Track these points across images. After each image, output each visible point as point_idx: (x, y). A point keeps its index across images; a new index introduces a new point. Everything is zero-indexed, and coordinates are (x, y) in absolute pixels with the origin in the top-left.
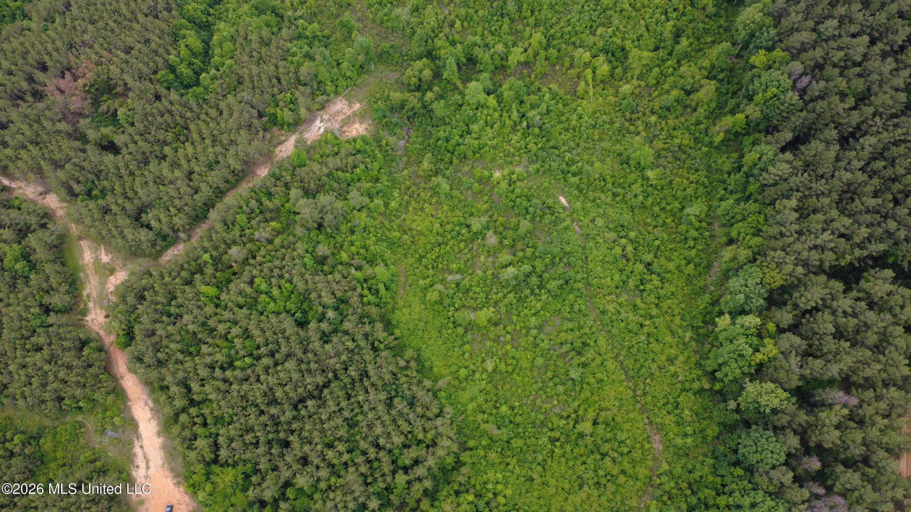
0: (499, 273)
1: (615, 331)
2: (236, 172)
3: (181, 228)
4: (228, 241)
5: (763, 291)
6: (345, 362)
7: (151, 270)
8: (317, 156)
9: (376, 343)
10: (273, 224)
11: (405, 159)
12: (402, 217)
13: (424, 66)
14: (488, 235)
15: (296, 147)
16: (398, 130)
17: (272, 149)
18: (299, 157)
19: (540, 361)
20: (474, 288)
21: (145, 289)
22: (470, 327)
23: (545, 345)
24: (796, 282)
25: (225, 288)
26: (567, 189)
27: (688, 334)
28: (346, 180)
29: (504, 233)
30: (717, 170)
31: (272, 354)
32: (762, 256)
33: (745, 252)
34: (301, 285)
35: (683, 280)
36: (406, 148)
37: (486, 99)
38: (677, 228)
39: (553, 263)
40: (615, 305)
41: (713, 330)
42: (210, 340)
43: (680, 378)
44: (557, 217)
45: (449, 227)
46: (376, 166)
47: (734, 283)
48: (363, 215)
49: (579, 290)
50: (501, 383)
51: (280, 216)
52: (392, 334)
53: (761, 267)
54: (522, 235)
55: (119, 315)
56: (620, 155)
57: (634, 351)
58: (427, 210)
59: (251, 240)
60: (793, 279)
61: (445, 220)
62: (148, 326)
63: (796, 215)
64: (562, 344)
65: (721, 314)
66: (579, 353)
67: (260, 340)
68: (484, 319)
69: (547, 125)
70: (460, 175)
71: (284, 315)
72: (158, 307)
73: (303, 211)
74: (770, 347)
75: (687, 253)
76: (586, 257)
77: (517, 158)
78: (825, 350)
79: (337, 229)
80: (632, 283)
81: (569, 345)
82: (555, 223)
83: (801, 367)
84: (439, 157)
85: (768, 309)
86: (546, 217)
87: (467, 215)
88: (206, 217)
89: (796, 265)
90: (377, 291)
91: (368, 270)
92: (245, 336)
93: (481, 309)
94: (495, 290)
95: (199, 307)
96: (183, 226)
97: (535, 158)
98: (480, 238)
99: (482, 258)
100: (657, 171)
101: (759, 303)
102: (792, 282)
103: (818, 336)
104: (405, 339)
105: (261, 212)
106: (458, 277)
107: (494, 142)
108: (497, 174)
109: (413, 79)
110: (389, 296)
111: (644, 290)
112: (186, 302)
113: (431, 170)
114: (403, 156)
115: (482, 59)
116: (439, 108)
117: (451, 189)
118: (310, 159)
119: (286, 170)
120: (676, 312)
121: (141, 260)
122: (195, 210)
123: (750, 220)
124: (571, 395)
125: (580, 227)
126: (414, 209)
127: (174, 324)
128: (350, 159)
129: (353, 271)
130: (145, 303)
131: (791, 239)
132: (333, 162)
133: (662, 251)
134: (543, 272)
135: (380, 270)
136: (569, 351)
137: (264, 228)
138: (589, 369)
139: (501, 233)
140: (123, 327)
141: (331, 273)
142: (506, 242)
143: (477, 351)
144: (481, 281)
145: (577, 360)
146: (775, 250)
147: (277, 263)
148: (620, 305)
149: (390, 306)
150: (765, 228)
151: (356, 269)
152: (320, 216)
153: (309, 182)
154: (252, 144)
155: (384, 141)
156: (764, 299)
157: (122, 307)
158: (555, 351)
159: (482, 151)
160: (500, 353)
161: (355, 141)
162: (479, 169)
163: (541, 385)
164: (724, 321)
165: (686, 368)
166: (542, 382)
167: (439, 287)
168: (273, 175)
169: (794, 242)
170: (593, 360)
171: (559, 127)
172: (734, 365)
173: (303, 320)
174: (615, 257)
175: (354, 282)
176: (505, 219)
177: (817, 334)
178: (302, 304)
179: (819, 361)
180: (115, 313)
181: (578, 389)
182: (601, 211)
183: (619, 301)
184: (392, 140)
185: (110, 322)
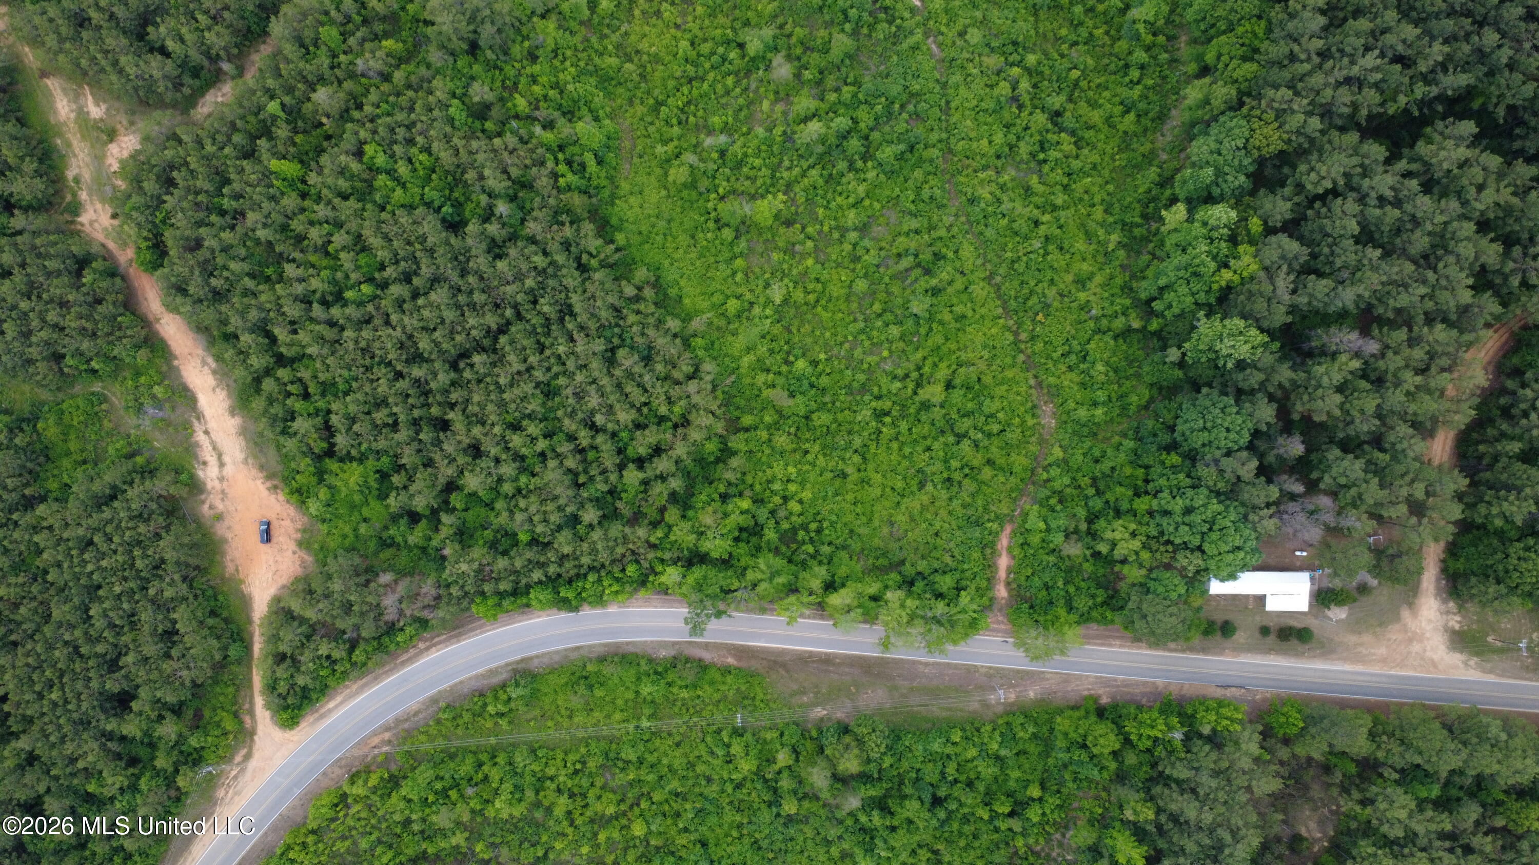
0: (794, 133)
1: (990, 233)
3: (222, 53)
4: (310, 77)
5: (1246, 162)
6: (532, 290)
7: (178, 132)
9: (585, 257)
10: (388, 43)
12: (623, 29)
14: (775, 63)
19: (861, 285)
20: (751, 160)
21: (172, 167)
22: (744, 227)
23: (870, 258)
24: (1306, 145)
25: (313, 164)
27: (1115, 238)
29: (805, 59)
31: (407, 278)
32: (1254, 98)
33: (1225, 90)
34: (446, 157)
35: (1116, 141)
38: (1112, 46)
39: (889, 115)
40: (993, 187)
41: (1158, 230)
42: (297, 255)
43: (1094, 312)
44: (899, 28)
45: (706, 48)
47: (1200, 148)
48: (551, 25)
49: (931, 161)
50: (796, 323)
51: (400, 29)
52: (612, 241)
53: (1248, 117)
54: (837, 61)
55: (135, 214)
57: (1020, 267)
58: (666, 15)
59: (352, 75)
60: (1302, 140)
61: (700, 34)
62: (188, 233)
63: (1322, 20)
64: (899, 255)
65: (1173, 200)
66: (928, 272)
67: (383, 254)
68: (767, 214)
71: (420, 211)
72: (200, 198)
73: (438, 20)
74: (1247, 259)
75: (1124, 92)
76: (948, 102)
78: (1338, 263)
79: (506, 53)
80: (1024, 149)
81: (911, 258)
82: (895, 38)
83: (1294, 292)
85: (1253, 193)
86: (879, 27)
87: (738, 25)
88: (265, 33)
89: (1310, 114)
90: (583, 166)
91: (564, 129)
92: (358, 248)
93: (763, 197)
94: (787, 163)
95: (272, 198)
96: (225, 48)
98: (762, 67)
99: (766, 105)
101: (1237, 183)
102: (1300, 145)
103: (1330, 240)
104: (634, 249)
105: (365, 22)
106: (723, 139)
110: (603, 174)
111: (1045, 161)
112: (248, 189)
120: (1097, 199)
121: (157, 114)
122: (243, 18)
123: (1240, 30)
124: (911, 342)
125: (940, 45)
126: (643, 13)
127: (233, 228)
129: (538, 130)
130: (176, 191)
131: (1307, 67)
133: (1083, 91)
134: (872, 130)
135: (584, 128)
136: (911, 268)
137: (373, 52)
138: (943, 298)
139: (799, 59)
140: (145, 234)
141: (499, 135)
142: (807, 75)
143: (757, 270)
144: (763, 148)
145: (925, 283)
146: (1276, 87)
147: (400, 117)
148: (1002, 187)
149: (606, 193)
150: (1265, 46)
151: (544, 128)
152: (471, 28)
156: (1248, 176)
157: (136, 199)
158: (887, 267)
160: (795, 272)
163: (862, 325)
164: (1176, 215)
165: (1106, 295)
166: (865, 321)
167: (690, 158)
169: (1310, 73)
170: (950, 283)
172: (1184, 290)
173: (457, 219)
174: (999, 102)
175: (540, 151)
176: (807, 31)
177: (1328, 235)
178: (451, 190)
179: (1324, 282)
180: (127, 208)
181: (923, 331)
182: (979, 15)
183: (1001, 180)
185: (121, 226)
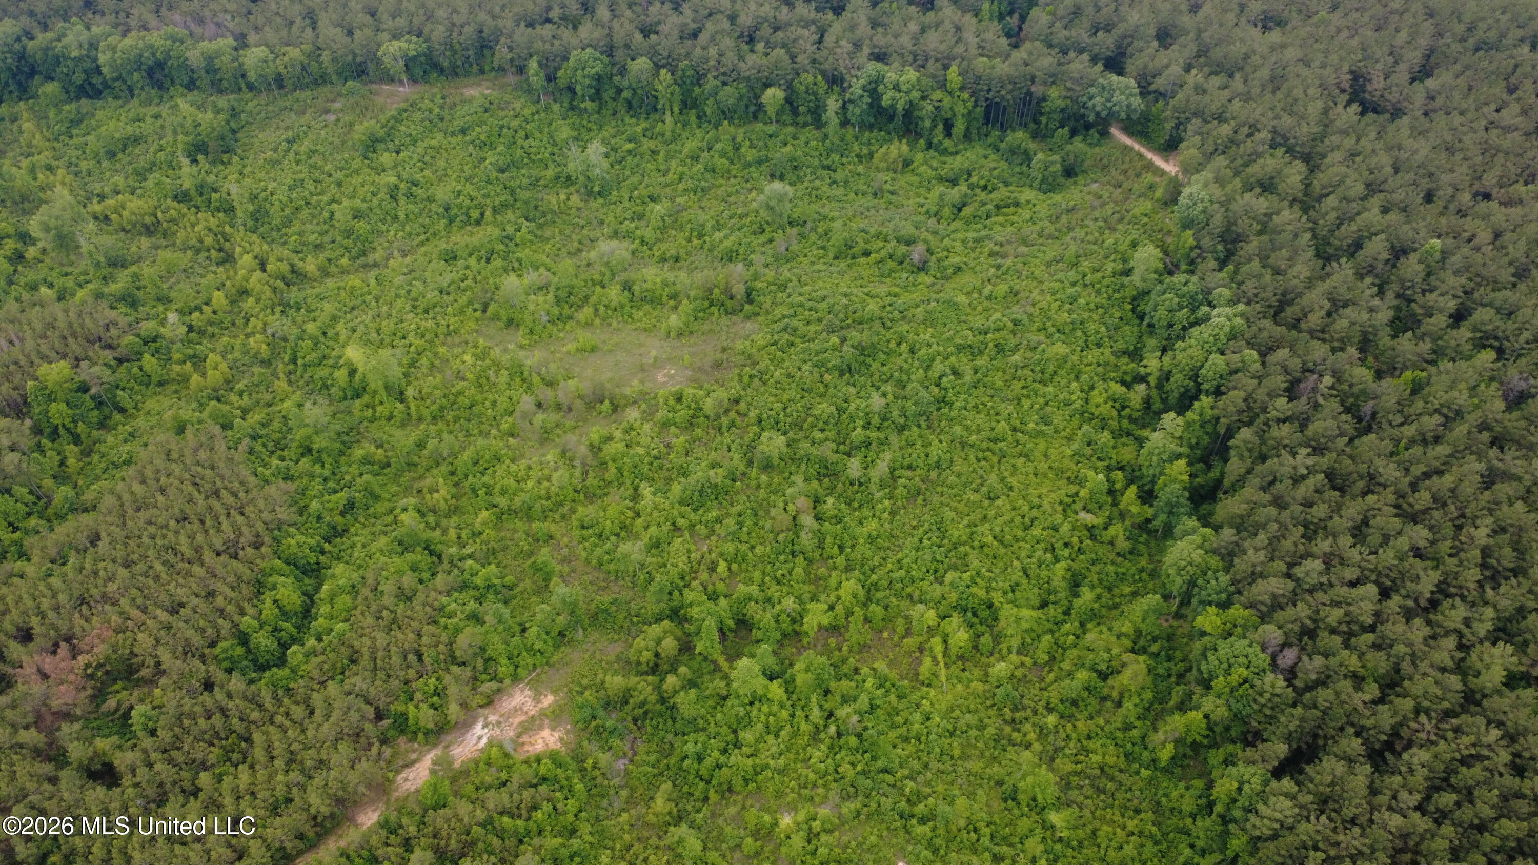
2: (319, 820)
8: (470, 788)
11: (624, 793)
13: (665, 632)
15: (433, 772)
16: (616, 742)
17: (391, 775)
18: (435, 790)
26: (910, 848)
28: (516, 833)
30: (1172, 810)
36: (627, 773)
37: (766, 687)
46: (572, 805)
56: (1000, 783)
69: (871, 732)
70: (720, 821)
77: (821, 791)
84: (685, 789)
97: (852, 790)
100: (1066, 813)
107: (781, 762)
108: (786, 821)
109: (645, 653)
113: (670, 813)
114: (622, 787)
115: (760, 621)
116: (686, 702)
117: (705, 849)
118: (456, 794)
119: (411, 814)
128: (527, 794)
132: (494, 799)
153: (449, 837)
154: (357, 766)
155: (590, 761)
159: (760, 777)
161: (538, 761)
162: (753, 811)
168: (384, 824)
171: (893, 734)
184: (604, 758)
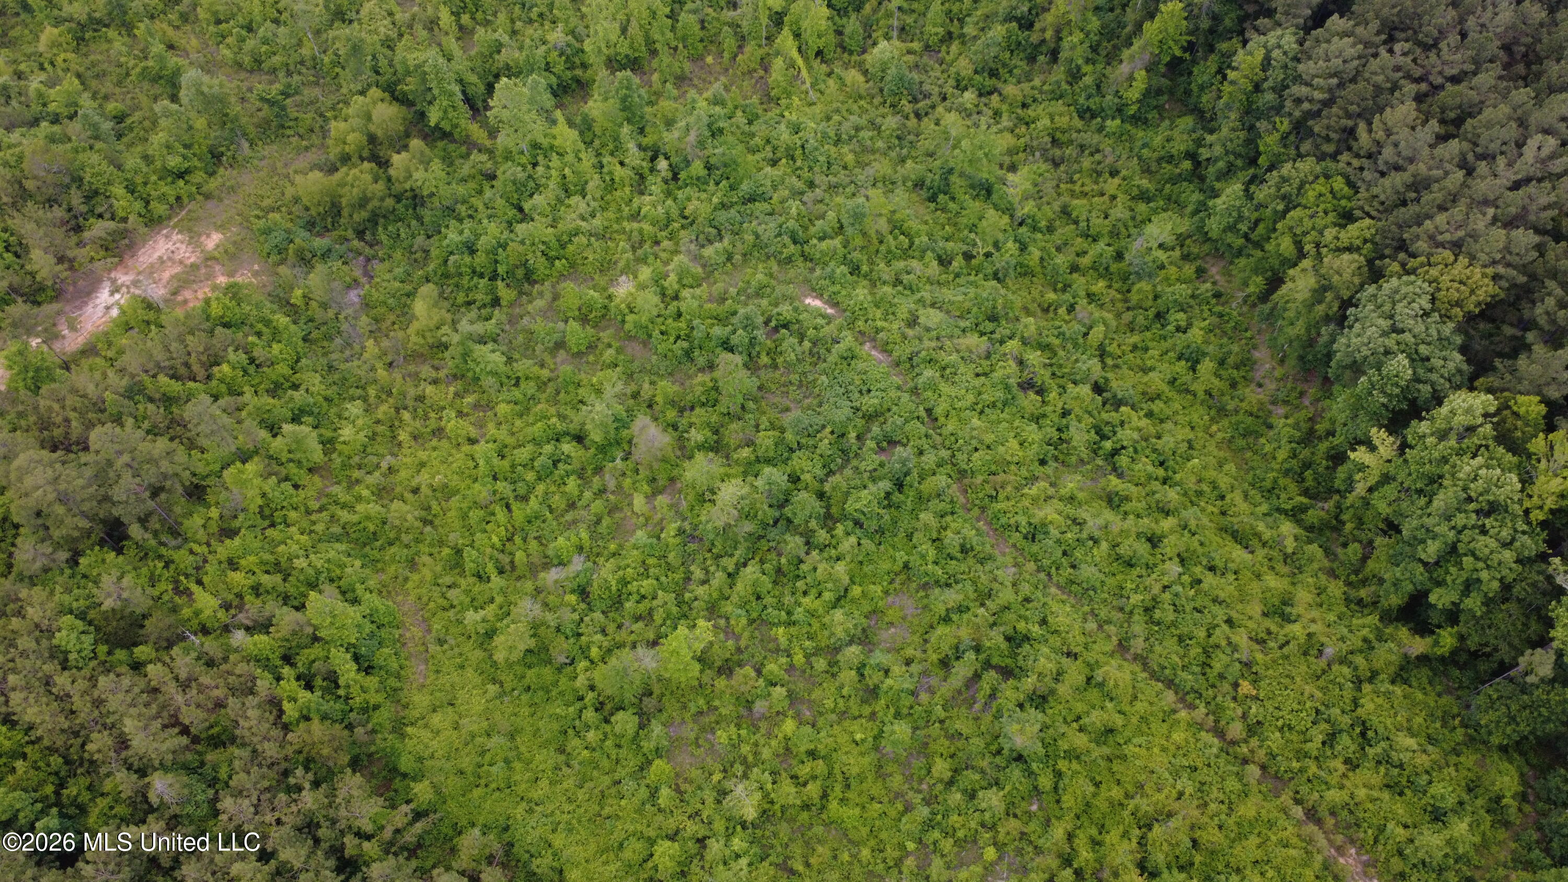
0: (697, 524)
5: (1448, 329)
12: (384, 465)
13: (375, 102)
18: (30, 365)
20: (634, 585)
22: (650, 702)
23: (897, 683)
26: (817, 276)
27: (1286, 531)
29: (684, 420)
33: (1346, 257)
35: (1199, 409)
38: (1126, 298)
39: (845, 452)
40: (1057, 504)
44: (813, 341)
45: (523, 454)
46: (280, 351)
49: (940, 495)
50: (797, 849)
54: (734, 409)
57: (1166, 614)
58: (452, 431)
60: (1514, 270)
64: (945, 663)
66: (1009, 672)
68: (686, 661)
70: (525, 322)
76: (929, 411)
77: (666, 243)
79: (174, 532)
80: (1077, 442)
82: (815, 357)
87: (567, 409)
91: (289, 624)
94: (698, 574)
97: (712, 231)
98: (618, 451)
99: (639, 502)
104: (452, 806)
108: (624, 289)
109: (351, 137)
110: (374, 688)
114: (360, 319)
117: (509, 361)
120: (1223, 486)
124: (1030, 815)
125: (885, 347)
128: (196, 342)
129: (238, 636)
133: (1115, 356)
134: (824, 480)
136: (977, 676)
138: (1055, 709)
139: (674, 423)
142: (694, 439)
143: (695, 773)
145: (1012, 692)
148: (1072, 502)
151: (251, 632)
152: (98, 491)
156: (1461, 350)
158: (932, 691)
159: (571, 248)
160: (766, 753)
163: (925, 811)
166: (927, 802)
167: (525, 606)
170: (1058, 676)
174: (1007, 388)
175: (244, 670)
176: (676, 386)
181: (1045, 782)
182: (925, 298)
183: (1064, 492)
